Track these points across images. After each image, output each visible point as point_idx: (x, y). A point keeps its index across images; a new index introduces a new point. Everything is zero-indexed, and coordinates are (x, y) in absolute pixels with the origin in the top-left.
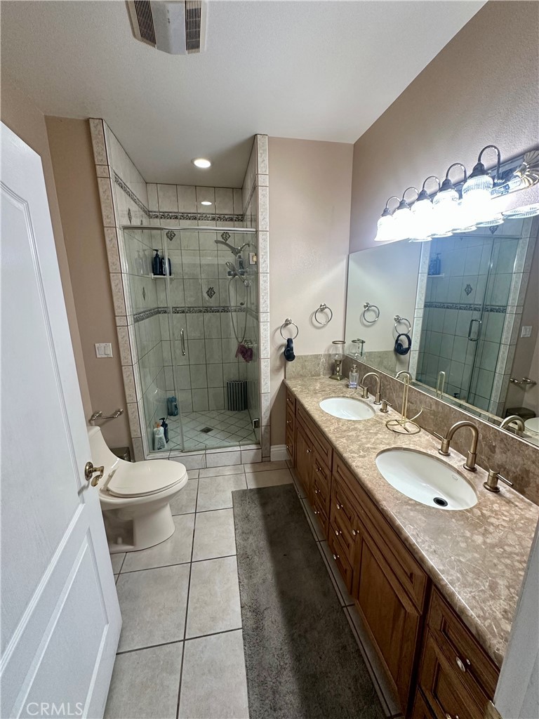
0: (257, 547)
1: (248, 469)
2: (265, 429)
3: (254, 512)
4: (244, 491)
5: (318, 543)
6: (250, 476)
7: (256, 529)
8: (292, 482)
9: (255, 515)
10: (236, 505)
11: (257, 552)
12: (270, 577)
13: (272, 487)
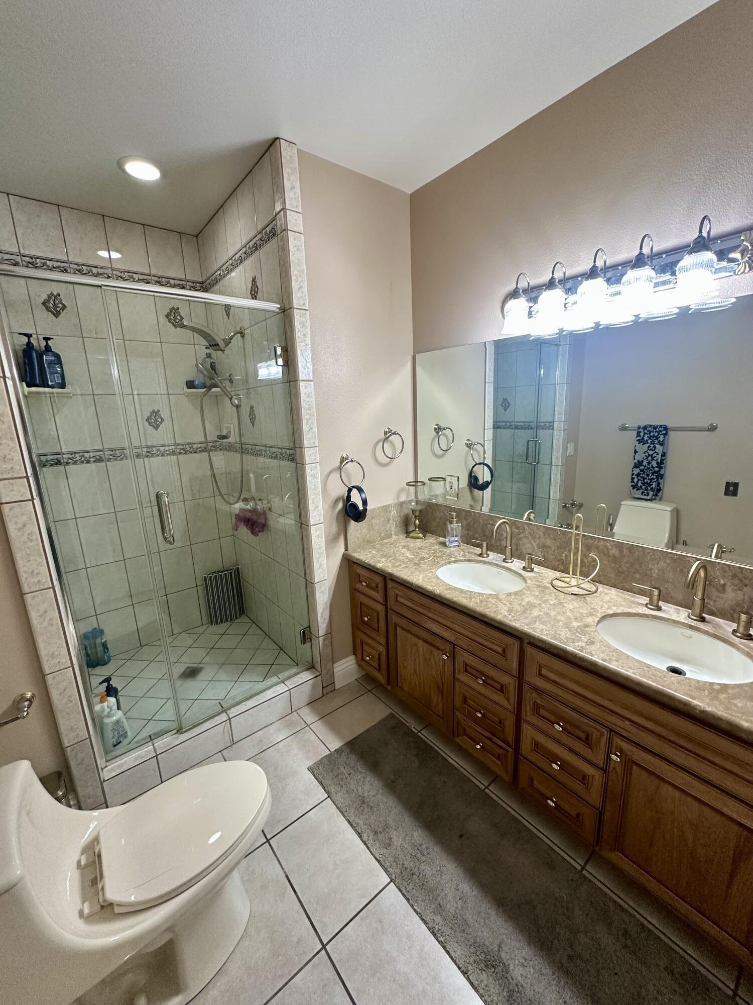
0: (413, 846)
1: (309, 716)
2: (324, 640)
3: (367, 787)
4: (329, 757)
5: (487, 790)
6: (319, 727)
7: (392, 816)
8: (389, 711)
9: (372, 793)
10: (332, 789)
11: (419, 855)
12: (467, 888)
13: (367, 731)
